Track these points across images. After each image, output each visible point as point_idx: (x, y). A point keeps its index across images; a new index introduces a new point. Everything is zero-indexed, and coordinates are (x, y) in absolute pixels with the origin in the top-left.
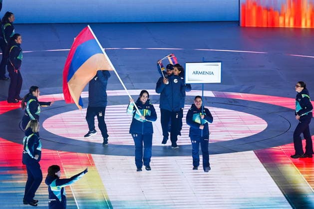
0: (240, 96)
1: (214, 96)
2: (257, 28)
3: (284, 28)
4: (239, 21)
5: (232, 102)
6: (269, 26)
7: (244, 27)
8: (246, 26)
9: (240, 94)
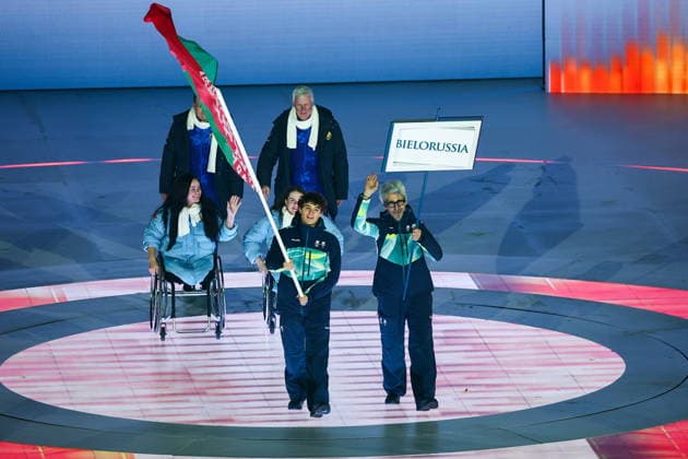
0: (547, 287)
1: (476, 288)
2: (592, 96)
3: (670, 96)
4: (543, 78)
6: (626, 91)
7: (557, 94)
8: (563, 91)
9: (547, 279)
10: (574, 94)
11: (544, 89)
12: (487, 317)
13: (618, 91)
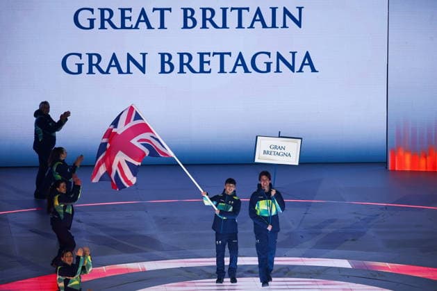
0: (387, 268)
1: (351, 267)
2: (411, 172)
4: (387, 163)
5: (375, 276)
6: (428, 170)
7: (393, 170)
8: (397, 169)
9: (387, 264)
10: (402, 171)
11: (387, 168)
12: (356, 283)
13: (424, 170)
